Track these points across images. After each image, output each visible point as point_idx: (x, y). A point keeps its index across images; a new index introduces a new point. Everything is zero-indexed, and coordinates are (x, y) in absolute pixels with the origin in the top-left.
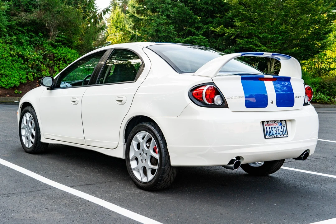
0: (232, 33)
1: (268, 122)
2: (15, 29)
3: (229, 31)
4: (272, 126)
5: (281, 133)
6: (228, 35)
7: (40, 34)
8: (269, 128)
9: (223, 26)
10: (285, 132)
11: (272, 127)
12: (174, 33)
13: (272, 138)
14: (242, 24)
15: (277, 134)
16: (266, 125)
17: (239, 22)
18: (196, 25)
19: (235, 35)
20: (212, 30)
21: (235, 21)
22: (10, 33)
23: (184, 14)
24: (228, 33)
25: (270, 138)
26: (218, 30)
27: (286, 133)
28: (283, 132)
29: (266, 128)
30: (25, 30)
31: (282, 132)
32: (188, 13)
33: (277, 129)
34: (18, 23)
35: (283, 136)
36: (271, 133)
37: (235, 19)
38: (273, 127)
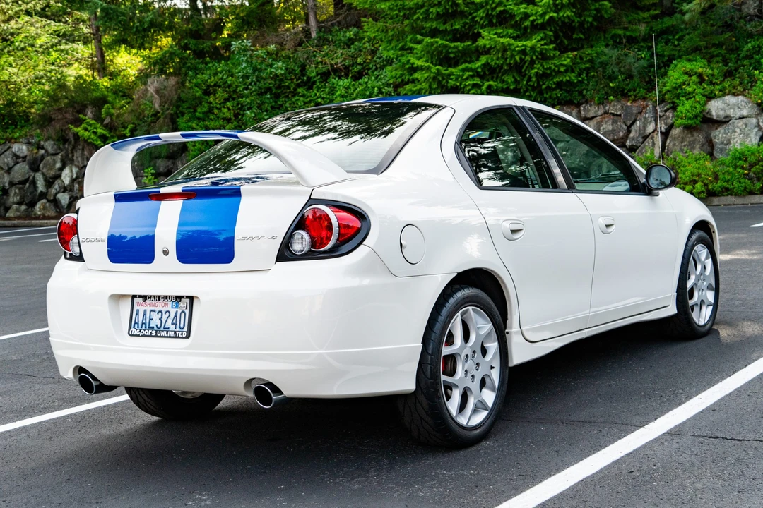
1: (144, 298)
4: (153, 308)
5: (172, 327)
8: (145, 311)
10: (182, 326)
11: (151, 311)
13: (144, 336)
15: (162, 329)
16: (138, 304)
25: (139, 336)
27: (186, 329)
28: (178, 325)
29: (138, 311)
31: (176, 324)
33: (165, 317)
35: (172, 334)
36: (145, 324)
38: (155, 311)
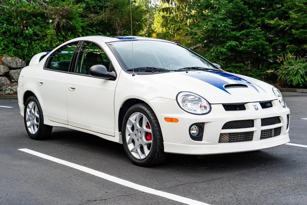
0: (286, 25)
2: (85, 29)
3: (283, 23)
6: (283, 26)
7: (108, 33)
9: (278, 18)
12: (230, 27)
14: (298, 16)
17: (295, 14)
18: (250, 19)
19: (289, 26)
20: (267, 22)
21: (291, 14)
22: (83, 33)
23: (238, 9)
24: (282, 24)
26: (272, 22)
30: (94, 30)
32: (243, 8)
34: (89, 24)
37: (290, 12)
